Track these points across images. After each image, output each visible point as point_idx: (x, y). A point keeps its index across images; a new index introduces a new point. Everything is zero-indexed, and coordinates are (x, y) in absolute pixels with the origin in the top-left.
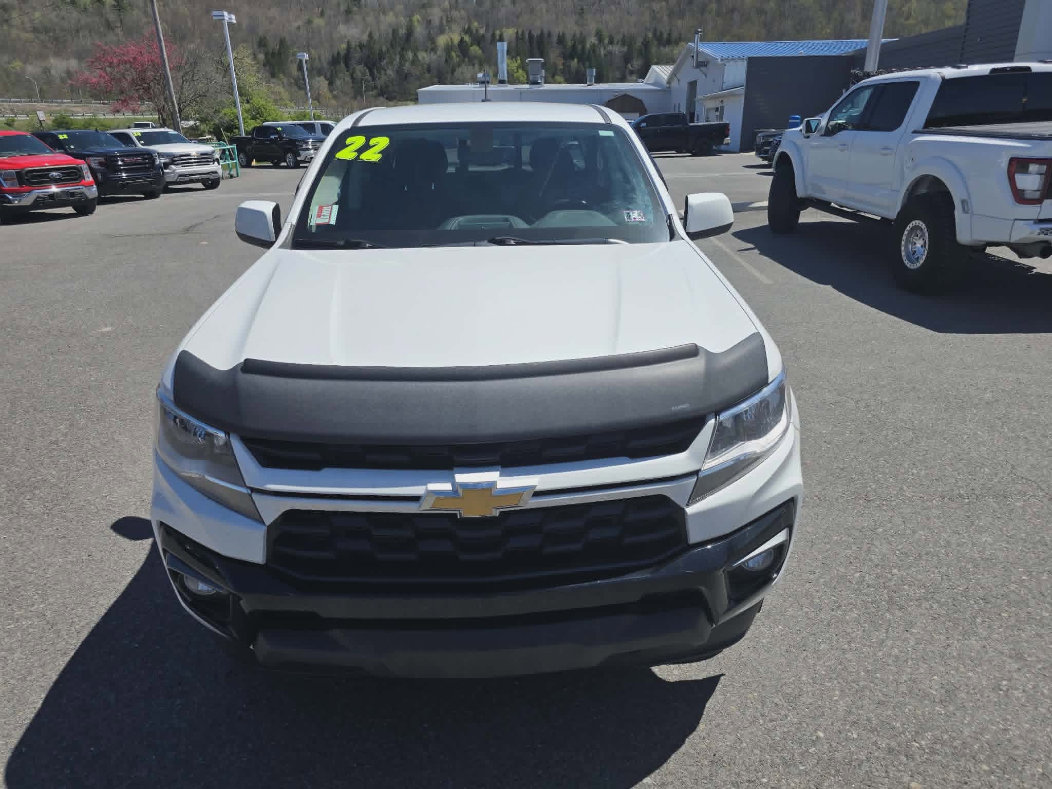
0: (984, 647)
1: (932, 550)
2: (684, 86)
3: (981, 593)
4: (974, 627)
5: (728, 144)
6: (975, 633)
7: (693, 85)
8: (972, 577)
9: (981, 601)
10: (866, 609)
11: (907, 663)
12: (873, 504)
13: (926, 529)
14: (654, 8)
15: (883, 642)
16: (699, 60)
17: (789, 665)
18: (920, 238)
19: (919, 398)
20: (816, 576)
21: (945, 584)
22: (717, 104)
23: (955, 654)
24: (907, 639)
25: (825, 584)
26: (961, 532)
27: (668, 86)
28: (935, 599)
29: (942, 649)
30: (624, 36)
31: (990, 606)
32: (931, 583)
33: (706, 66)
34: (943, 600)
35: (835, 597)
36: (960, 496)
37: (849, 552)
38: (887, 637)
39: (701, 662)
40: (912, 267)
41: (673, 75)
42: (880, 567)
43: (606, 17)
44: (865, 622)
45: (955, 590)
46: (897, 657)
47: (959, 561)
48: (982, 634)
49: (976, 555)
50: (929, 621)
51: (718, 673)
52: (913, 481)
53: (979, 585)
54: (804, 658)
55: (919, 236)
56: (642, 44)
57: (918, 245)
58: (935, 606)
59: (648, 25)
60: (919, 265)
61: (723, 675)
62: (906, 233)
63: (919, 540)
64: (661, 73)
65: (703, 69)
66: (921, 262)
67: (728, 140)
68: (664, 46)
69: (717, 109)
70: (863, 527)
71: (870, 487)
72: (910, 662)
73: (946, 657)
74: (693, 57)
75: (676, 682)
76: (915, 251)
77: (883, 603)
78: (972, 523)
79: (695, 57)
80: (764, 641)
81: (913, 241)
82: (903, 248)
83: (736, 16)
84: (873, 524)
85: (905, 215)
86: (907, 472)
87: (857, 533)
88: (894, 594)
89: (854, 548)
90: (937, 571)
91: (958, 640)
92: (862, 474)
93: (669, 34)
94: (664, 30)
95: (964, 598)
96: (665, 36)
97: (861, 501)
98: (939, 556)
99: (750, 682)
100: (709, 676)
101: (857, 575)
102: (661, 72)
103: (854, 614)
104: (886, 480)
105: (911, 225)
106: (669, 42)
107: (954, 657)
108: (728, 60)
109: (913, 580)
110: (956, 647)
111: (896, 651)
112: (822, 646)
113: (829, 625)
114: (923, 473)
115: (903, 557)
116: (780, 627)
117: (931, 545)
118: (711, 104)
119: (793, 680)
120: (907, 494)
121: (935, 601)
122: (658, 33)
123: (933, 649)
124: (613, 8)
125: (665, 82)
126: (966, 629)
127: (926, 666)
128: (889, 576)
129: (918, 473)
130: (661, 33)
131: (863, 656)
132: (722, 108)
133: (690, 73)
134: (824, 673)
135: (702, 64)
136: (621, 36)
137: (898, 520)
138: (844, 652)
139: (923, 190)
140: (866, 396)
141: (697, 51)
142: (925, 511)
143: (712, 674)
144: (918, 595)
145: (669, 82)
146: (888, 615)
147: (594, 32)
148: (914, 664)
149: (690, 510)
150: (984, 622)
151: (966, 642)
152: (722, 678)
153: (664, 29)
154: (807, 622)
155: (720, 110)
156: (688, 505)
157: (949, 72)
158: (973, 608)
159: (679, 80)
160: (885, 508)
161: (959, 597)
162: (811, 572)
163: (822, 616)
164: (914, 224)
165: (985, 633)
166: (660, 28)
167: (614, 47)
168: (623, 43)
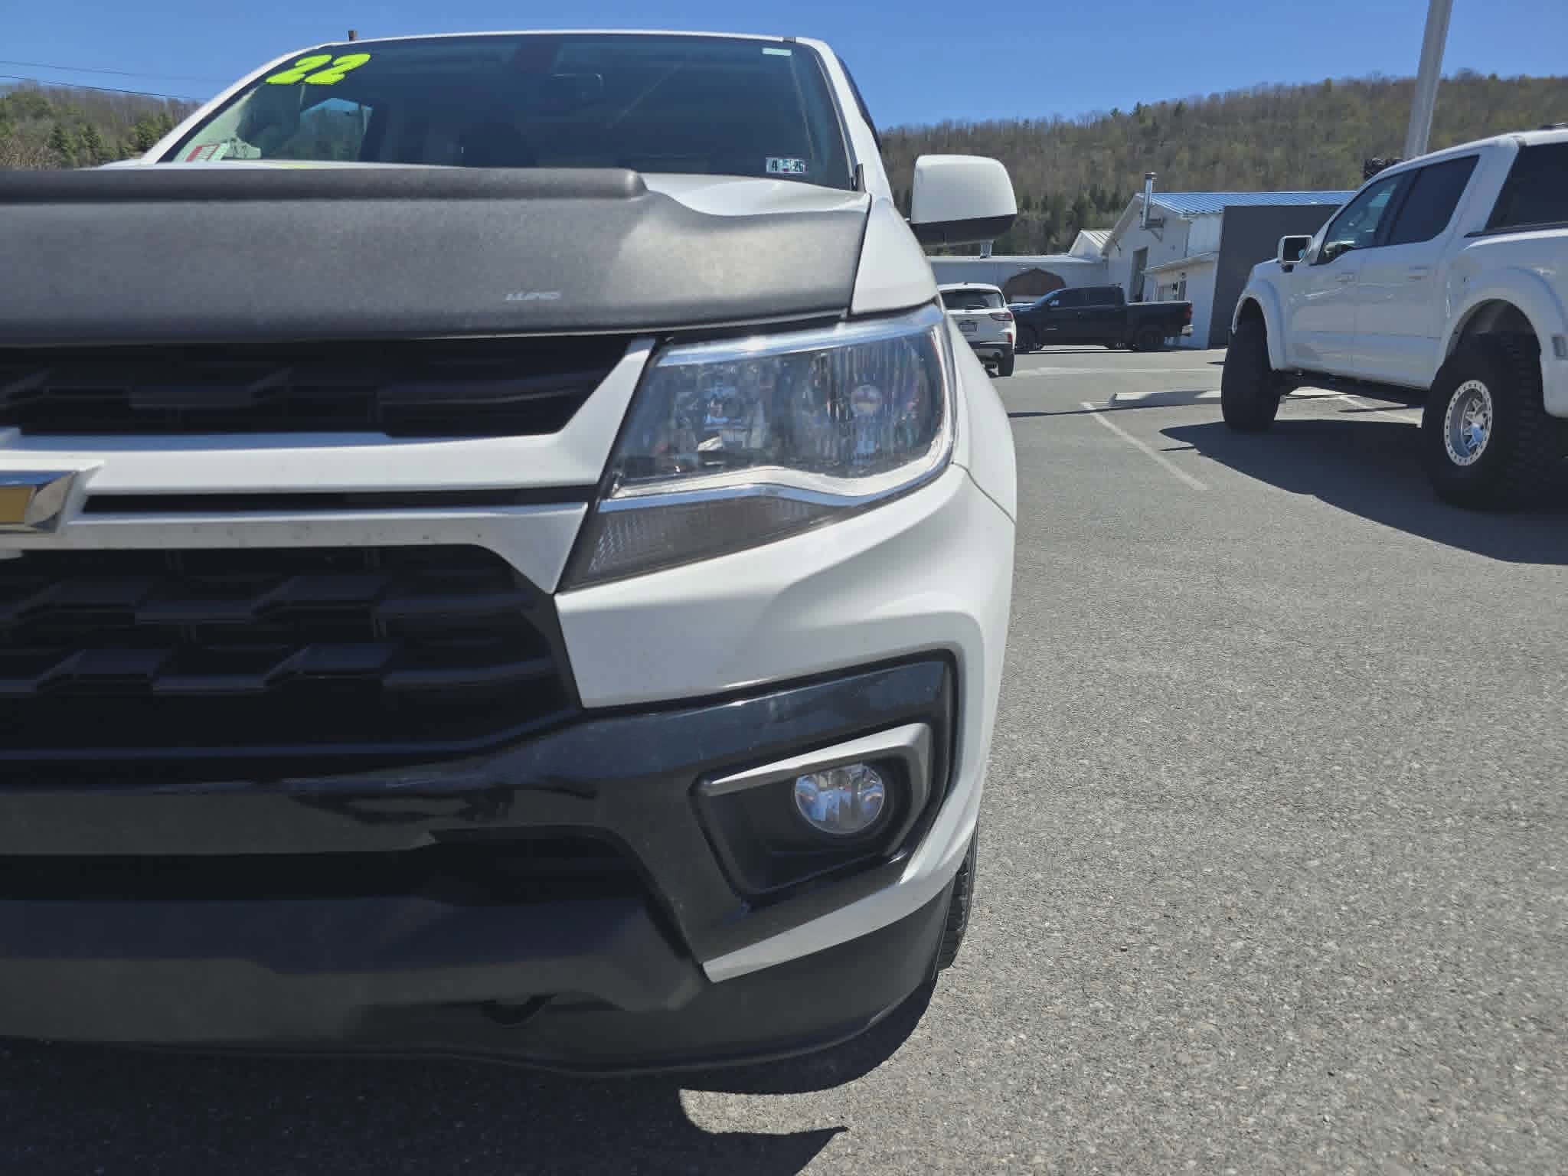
0: (1526, 1131)
1: (1426, 909)
2: (1129, 257)
3: (1533, 1006)
4: (1506, 1081)
5: (1188, 335)
6: (1505, 1097)
7: (1141, 255)
8: (1514, 972)
9: (1532, 1026)
10: (1242, 1015)
11: (1314, 1149)
12: (1311, 816)
13: (1420, 869)
14: (1095, 158)
15: (1264, 1095)
16: (1151, 217)
17: (1013, 1125)
18: (1477, 413)
19: (1448, 651)
20: (1142, 938)
21: (1447, 982)
22: (1176, 278)
23: (1445, 1140)
24: (1326, 1093)
25: (1158, 957)
26: (1502, 880)
27: (1104, 257)
28: (1415, 1011)
29: (1413, 1128)
30: (1046, 198)
31: (1552, 1037)
32: (1409, 976)
33: (1162, 226)
34: (1434, 1014)
35: (1173, 983)
36: (1510, 815)
37: (1230, 899)
38: (1278, 1085)
39: (805, 1095)
40: (1463, 463)
41: (1112, 242)
42: (1294, 934)
44: (1232, 1044)
45: (1469, 996)
46: (1292, 1133)
47: (1487, 935)
48: (1524, 1100)
49: (1533, 929)
50: (1392, 1057)
51: (833, 1122)
52: (1407, 782)
53: (1530, 989)
54: (1055, 1112)
55: (1476, 409)
56: (1074, 208)
57: (1476, 425)
58: (1412, 1026)
59: (1084, 181)
60: (1475, 457)
61: (843, 1129)
62: (1452, 404)
63: (1401, 888)
64: (1095, 241)
65: (1157, 230)
66: (1480, 451)
67: (1188, 329)
68: (1107, 212)
69: (1175, 287)
70: (1277, 855)
71: (1311, 785)
72: (1322, 1150)
73: (1419, 1147)
74: (1142, 213)
75: (725, 1134)
76: (1470, 436)
77: (1286, 1007)
78: (1531, 866)
79: (1144, 214)
80: (972, 1063)
81: (1466, 420)
82: (1447, 432)
83: (1220, 169)
84: (1302, 850)
85: (1450, 375)
86: (1397, 766)
87: (1259, 865)
88: (1316, 993)
89: (1246, 891)
90: (1431, 952)
91: (1459, 1109)
92: (1300, 762)
93: (1115, 196)
94: (1107, 189)
95: (1487, 1015)
96: (1109, 196)
97: (1284, 809)
98: (1441, 924)
99: (900, 1154)
100: (808, 1128)
101: (1240, 944)
102: (1094, 239)
103: (1207, 1026)
104: (1350, 776)
105: (1461, 390)
106: (1114, 206)
107: (1441, 1149)
108: (1196, 215)
109: (1370, 966)
110: (1450, 1125)
111: (1293, 1117)
112: (1110, 1087)
113: (1139, 1041)
114: (1433, 768)
115: (1353, 917)
116: (1022, 1036)
117: (1425, 901)
118: (1167, 280)
119: (1010, 1161)
120: (1390, 802)
121: (1413, 1016)
122: (1099, 194)
123: (1389, 1121)
125: (1100, 252)
126: (1484, 1084)
127: (1361, 1162)
128: (1313, 952)
129: (1423, 768)
130: (1103, 195)
131: (1204, 1120)
132: (1184, 284)
133: (1138, 238)
134: (1093, 1151)
135: (1156, 223)
136: (1042, 197)
137: (1360, 848)
138: (1160, 1105)
139: (1486, 328)
140: (1340, 643)
141: (1148, 205)
142: (1426, 836)
143: (818, 1125)
144: (1376, 998)
145: (1105, 253)
146: (1291, 1036)
148: (1332, 1154)
149: (565, 602)
150: (1530, 1073)
151: (1479, 1114)
152: (838, 1136)
153: (1109, 184)
154: (1091, 1030)
155: (1179, 287)
156: (561, 588)
157: (1534, 137)
158: (1508, 1039)
159: (1120, 249)
160: (1335, 824)
161: (1477, 1011)
162: (1132, 930)
163: (1130, 1021)
164: (1467, 388)
165: (1532, 1098)
166: (1102, 186)
167: (1031, 213)
168: (1045, 208)
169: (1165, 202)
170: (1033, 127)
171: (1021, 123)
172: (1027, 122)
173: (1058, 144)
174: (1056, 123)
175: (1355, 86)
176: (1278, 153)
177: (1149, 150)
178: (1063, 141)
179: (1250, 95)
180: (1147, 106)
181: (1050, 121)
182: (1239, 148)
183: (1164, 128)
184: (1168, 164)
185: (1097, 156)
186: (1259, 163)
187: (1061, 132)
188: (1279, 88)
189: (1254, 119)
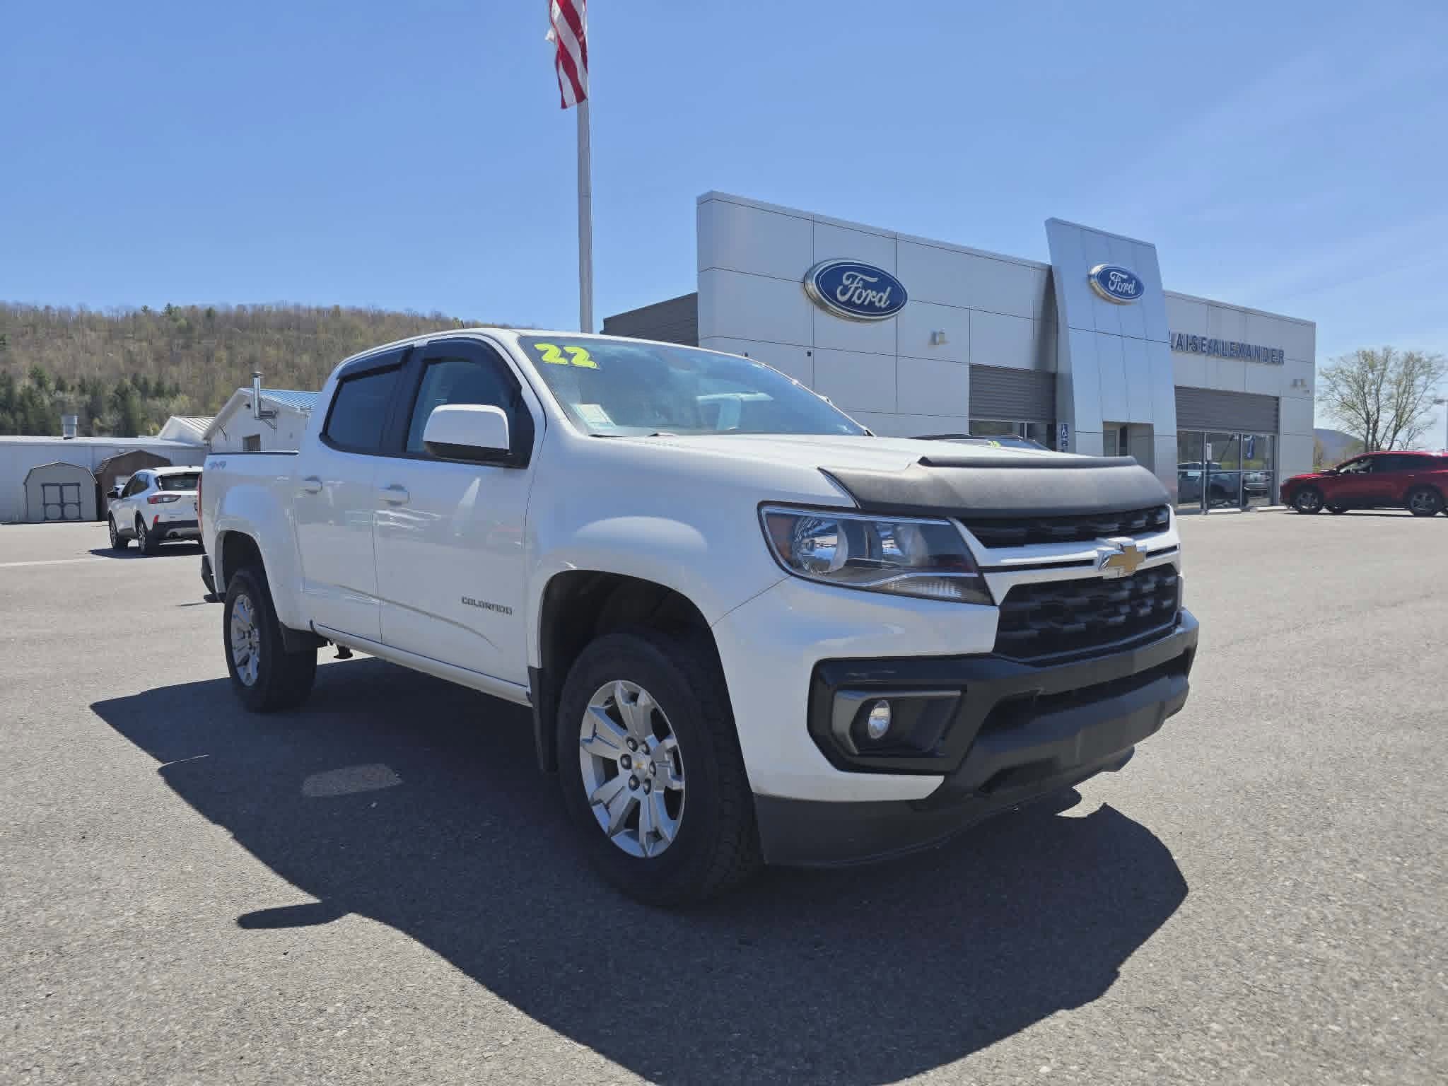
2: (236, 440)
7: (253, 439)
16: (263, 410)
27: (206, 442)
30: (83, 381)
33: (276, 418)
41: (215, 428)
43: (48, 353)
56: (116, 393)
59: (122, 367)
64: (192, 427)
68: (153, 397)
93: (159, 384)
94: (148, 377)
96: (153, 385)
102: (190, 425)
106: (159, 392)
108: (309, 410)
122: (141, 381)
124: (59, 342)
125: (199, 438)
130: (146, 383)
135: (270, 415)
136: (79, 381)
141: (258, 397)
145: (207, 438)
147: (27, 372)
153: (150, 374)
159: (225, 435)
166: (143, 374)
167: (66, 395)
168: (83, 391)
169: (274, 397)
170: (57, 313)
171: (41, 308)
172: (47, 308)
173: (88, 332)
174: (82, 312)
175: (358, 313)
176: (306, 358)
177: (187, 346)
178: (93, 329)
179: (274, 309)
180: (177, 307)
181: (75, 309)
182: (271, 351)
183: (199, 329)
184: (208, 360)
185: (133, 347)
186: (292, 366)
187: (89, 322)
188: (297, 307)
189: (281, 330)
